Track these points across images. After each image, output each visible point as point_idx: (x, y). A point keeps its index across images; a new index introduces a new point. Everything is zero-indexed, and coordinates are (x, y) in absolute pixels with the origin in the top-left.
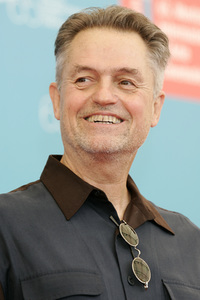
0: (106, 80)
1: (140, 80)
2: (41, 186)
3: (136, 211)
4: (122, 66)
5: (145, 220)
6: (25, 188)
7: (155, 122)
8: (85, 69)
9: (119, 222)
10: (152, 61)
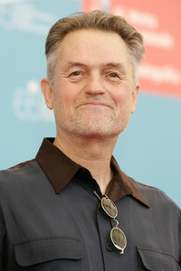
0: (96, 74)
1: (124, 73)
2: (35, 164)
3: (117, 187)
4: (109, 62)
5: (124, 194)
6: (22, 165)
7: (134, 109)
8: (77, 65)
9: (102, 196)
10: (131, 57)
